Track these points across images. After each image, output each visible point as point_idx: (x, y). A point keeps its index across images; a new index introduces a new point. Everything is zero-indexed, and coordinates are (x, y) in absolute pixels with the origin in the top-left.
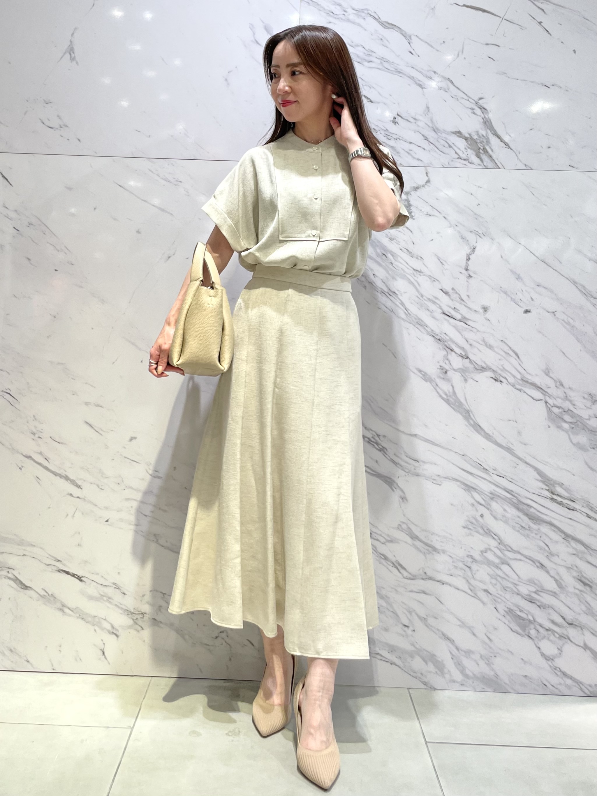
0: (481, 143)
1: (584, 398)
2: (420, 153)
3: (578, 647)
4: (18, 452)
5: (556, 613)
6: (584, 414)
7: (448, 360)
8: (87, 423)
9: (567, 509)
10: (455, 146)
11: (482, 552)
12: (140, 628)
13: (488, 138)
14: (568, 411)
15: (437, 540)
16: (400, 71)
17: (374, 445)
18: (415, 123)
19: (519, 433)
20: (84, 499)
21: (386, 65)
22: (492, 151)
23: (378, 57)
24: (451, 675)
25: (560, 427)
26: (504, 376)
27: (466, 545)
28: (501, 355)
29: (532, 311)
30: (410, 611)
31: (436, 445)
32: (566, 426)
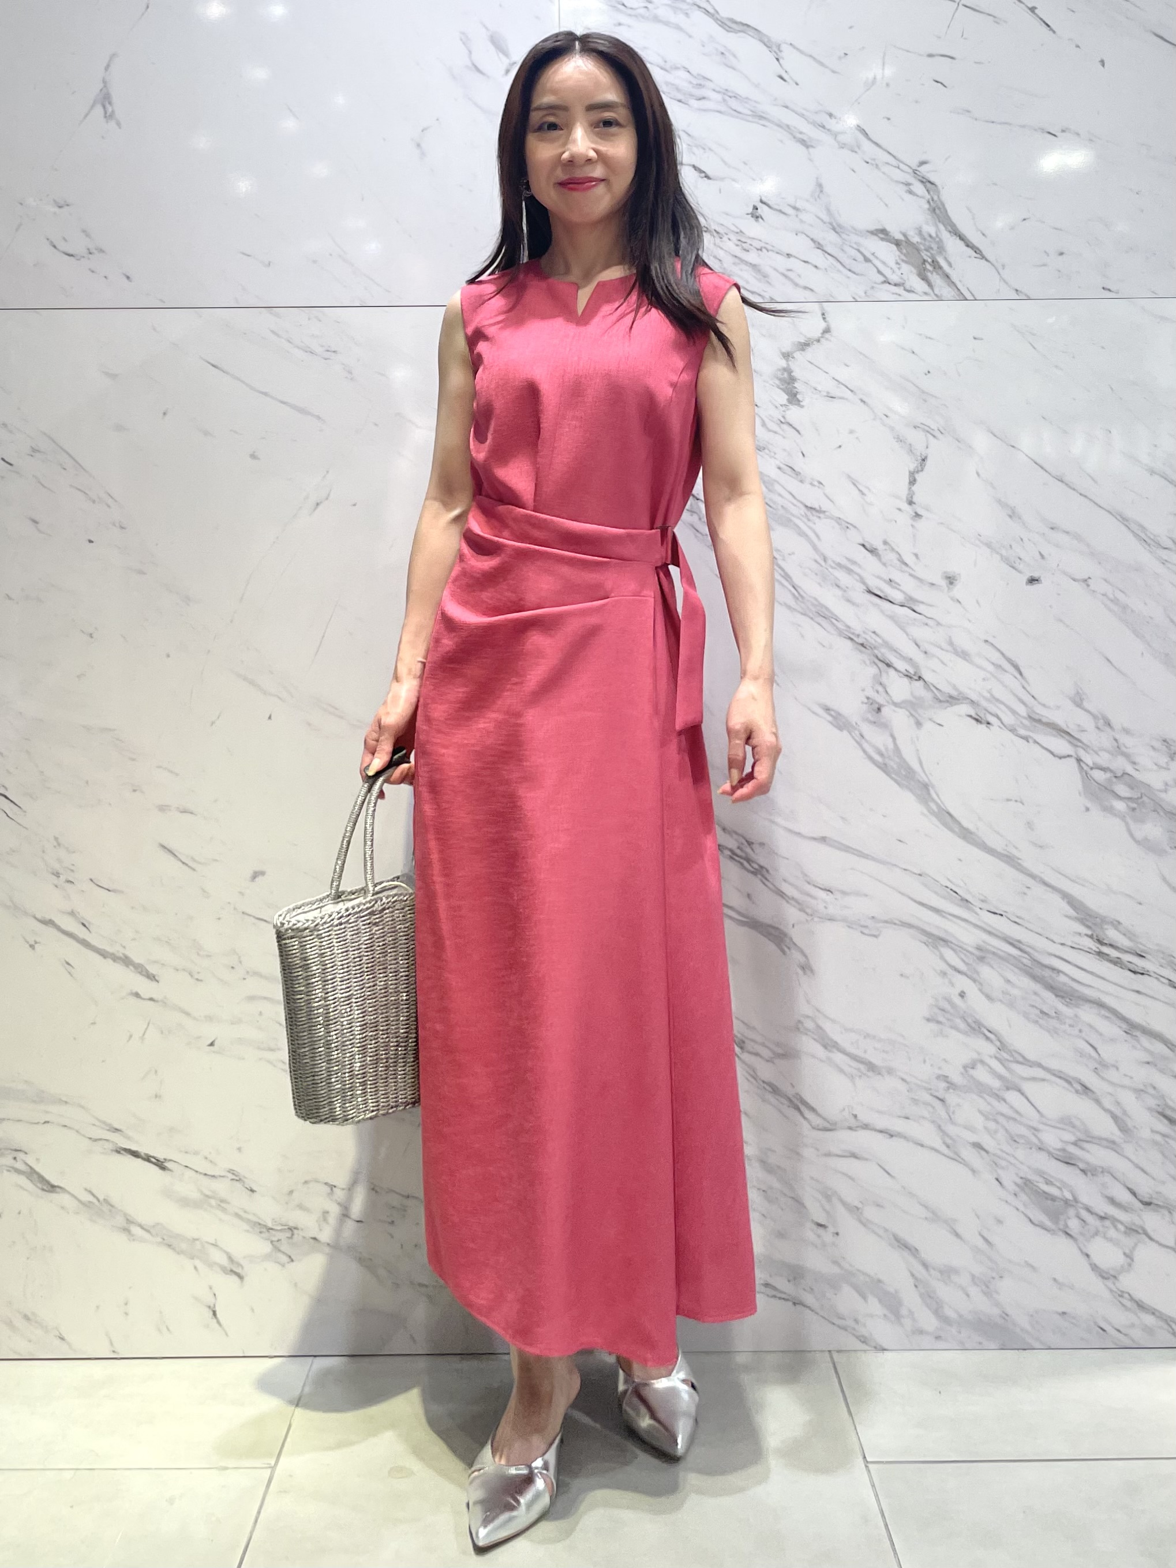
0: (927, 250)
1: (1152, 747)
2: (809, 276)
3: (1164, 1250)
4: (26, 913)
5: (1117, 1183)
6: (1155, 779)
7: (881, 684)
8: (163, 847)
9: (1129, 972)
10: (877, 258)
11: (965, 1067)
12: (285, 1259)
13: (941, 240)
14: (1122, 776)
15: (875, 1049)
16: (762, 114)
17: (742, 864)
18: (797, 216)
19: (1030, 825)
20: (164, 1003)
21: (734, 104)
22: (950, 265)
23: (718, 89)
24: (914, 1320)
25: (1109, 810)
26: (990, 710)
27: (932, 1054)
28: (984, 670)
29: (1042, 579)
30: (828, 1195)
31: (866, 856)
32: (1120, 806)
